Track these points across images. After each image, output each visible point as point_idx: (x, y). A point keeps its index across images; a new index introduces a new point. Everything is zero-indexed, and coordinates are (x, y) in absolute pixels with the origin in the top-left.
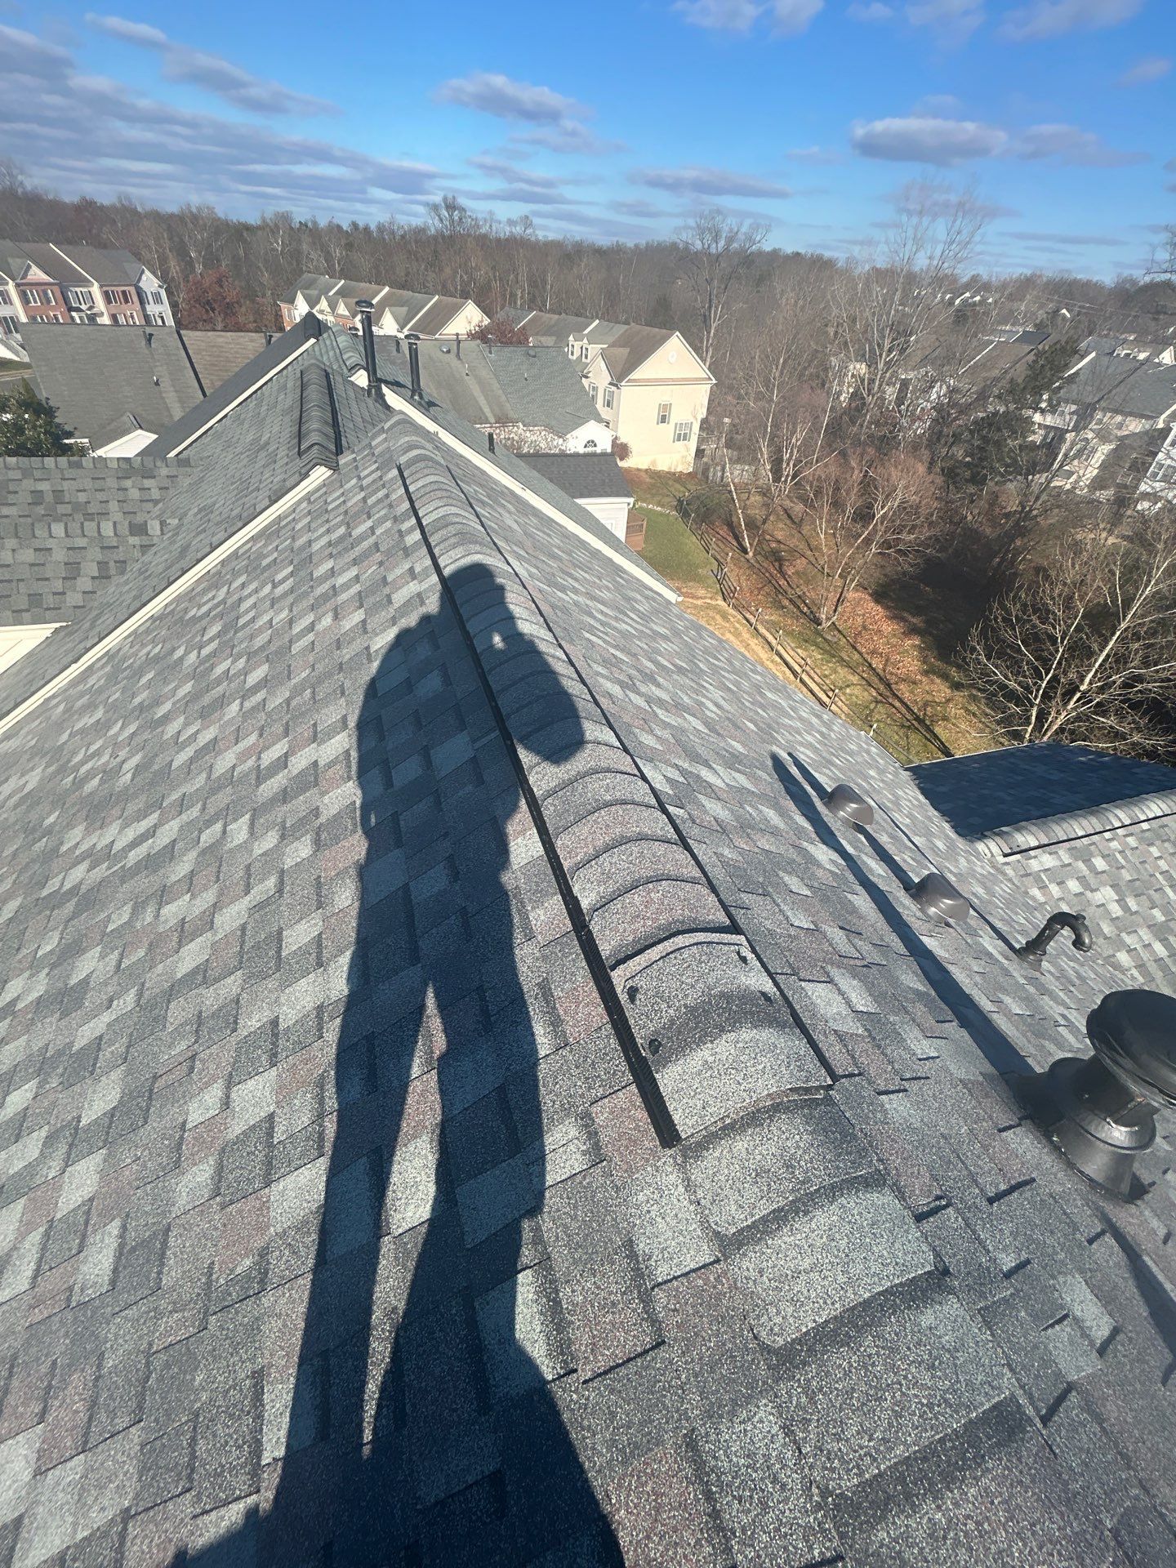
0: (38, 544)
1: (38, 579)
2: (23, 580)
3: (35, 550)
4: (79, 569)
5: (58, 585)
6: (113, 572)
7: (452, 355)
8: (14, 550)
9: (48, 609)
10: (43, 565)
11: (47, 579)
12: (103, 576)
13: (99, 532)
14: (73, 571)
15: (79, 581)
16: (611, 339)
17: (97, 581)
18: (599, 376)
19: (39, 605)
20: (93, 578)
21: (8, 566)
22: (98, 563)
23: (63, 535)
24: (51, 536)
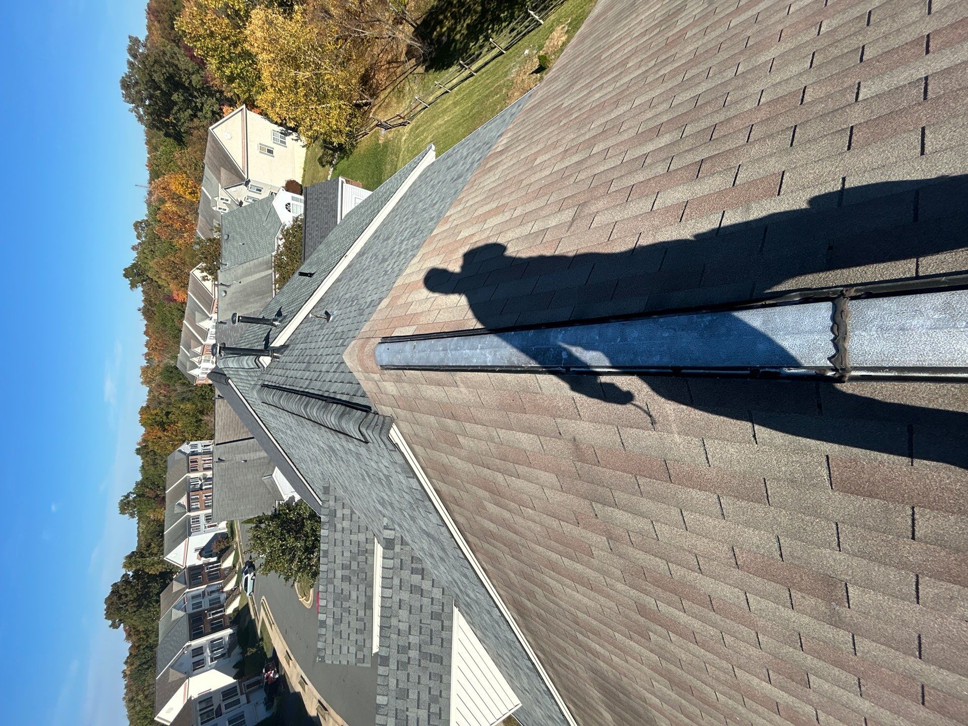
0: (396, 606)
1: (421, 611)
2: (421, 620)
3: (400, 608)
4: (415, 586)
5: (426, 601)
6: (419, 566)
7: (228, 290)
8: (399, 621)
9: (443, 610)
10: (411, 606)
11: (421, 606)
12: (422, 572)
13: (390, 569)
14: (416, 590)
15: (424, 587)
16: (214, 180)
17: (425, 577)
18: (240, 193)
19: (440, 614)
20: (423, 579)
21: (410, 626)
22: (412, 573)
23: (391, 590)
24: (391, 598)
